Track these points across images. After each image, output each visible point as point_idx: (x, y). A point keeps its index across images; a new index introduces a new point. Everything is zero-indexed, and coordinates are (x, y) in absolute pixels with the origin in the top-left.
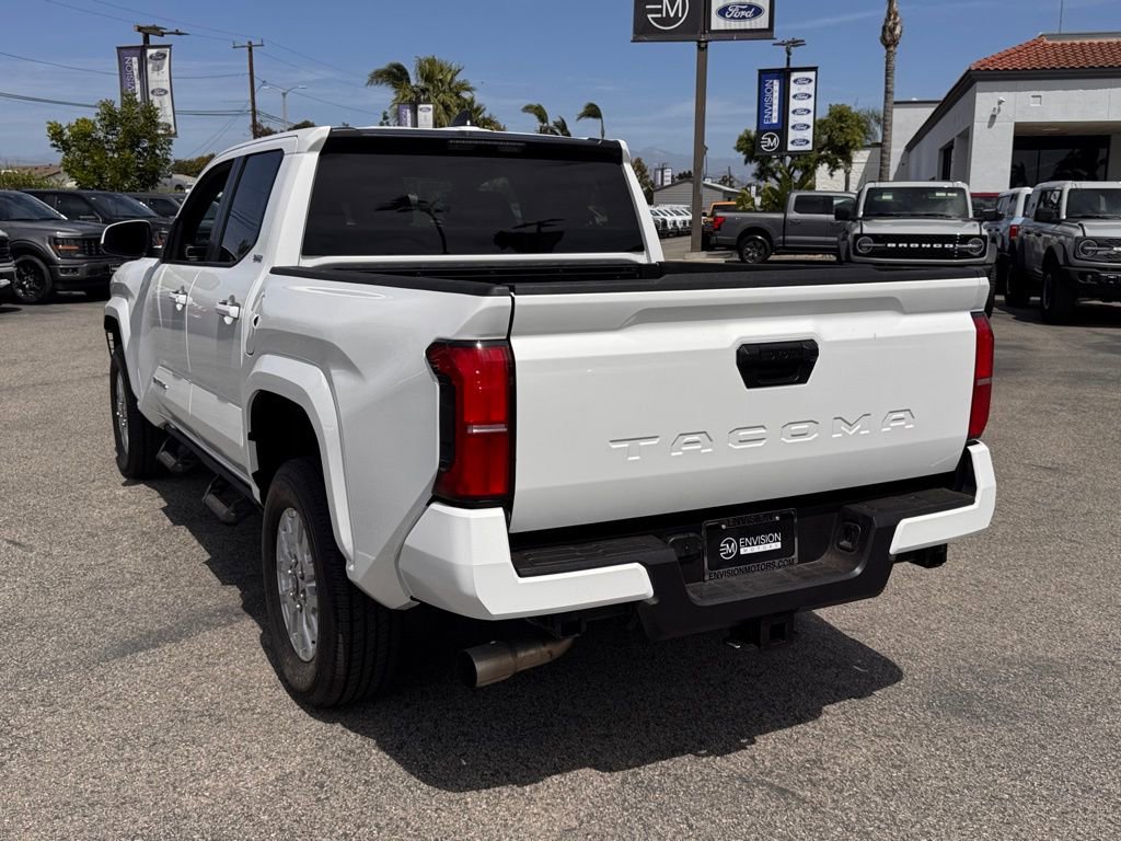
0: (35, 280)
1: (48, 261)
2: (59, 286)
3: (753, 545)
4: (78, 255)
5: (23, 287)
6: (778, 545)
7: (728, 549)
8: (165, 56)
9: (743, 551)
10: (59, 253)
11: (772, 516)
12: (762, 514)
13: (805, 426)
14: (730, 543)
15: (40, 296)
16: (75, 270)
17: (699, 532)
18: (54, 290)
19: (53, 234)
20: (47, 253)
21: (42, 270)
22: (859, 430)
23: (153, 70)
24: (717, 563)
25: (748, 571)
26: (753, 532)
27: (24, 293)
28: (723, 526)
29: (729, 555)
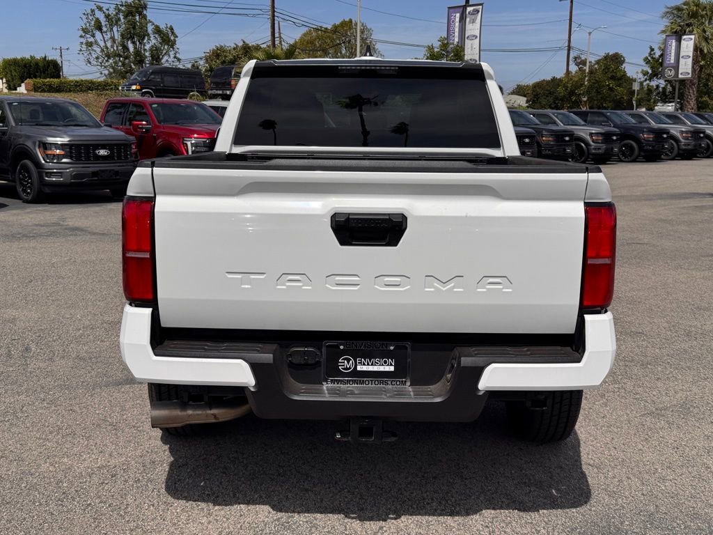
3: (368, 365)
6: (392, 369)
7: (345, 364)
8: (478, 12)
9: (359, 368)
11: (387, 346)
12: (378, 343)
13: (398, 279)
14: (348, 360)
17: (320, 349)
22: (454, 287)
23: (470, 22)
24: (334, 373)
25: (363, 383)
26: (369, 356)
28: (342, 347)
29: (347, 369)
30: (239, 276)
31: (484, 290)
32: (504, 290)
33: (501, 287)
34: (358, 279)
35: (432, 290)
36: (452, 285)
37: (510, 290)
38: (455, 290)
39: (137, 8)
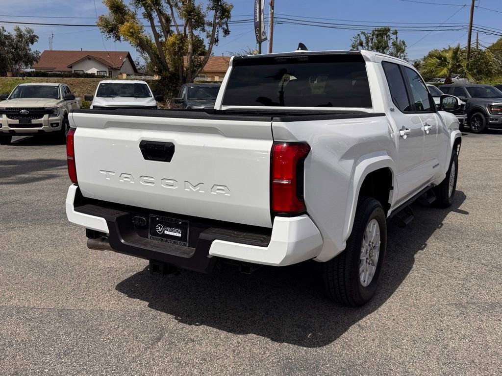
0: (479, 124)
1: (486, 115)
2: (489, 126)
3: (169, 231)
4: (500, 113)
5: (474, 126)
6: (180, 235)
7: (160, 229)
9: (166, 232)
10: (491, 112)
11: (178, 222)
12: (174, 219)
13: (172, 182)
14: (161, 227)
15: (480, 130)
16: (496, 120)
18: (486, 128)
19: (491, 104)
20: (486, 112)
21: (482, 119)
22: (199, 190)
24: (155, 233)
25: (167, 241)
26: (170, 226)
27: (475, 129)
28: (157, 219)
29: (160, 232)
30: (105, 173)
31: (215, 193)
32: (226, 195)
33: (224, 192)
34: (153, 180)
35: (189, 190)
36: (198, 188)
37: (229, 195)
38: (200, 191)
39: (384, 31)
